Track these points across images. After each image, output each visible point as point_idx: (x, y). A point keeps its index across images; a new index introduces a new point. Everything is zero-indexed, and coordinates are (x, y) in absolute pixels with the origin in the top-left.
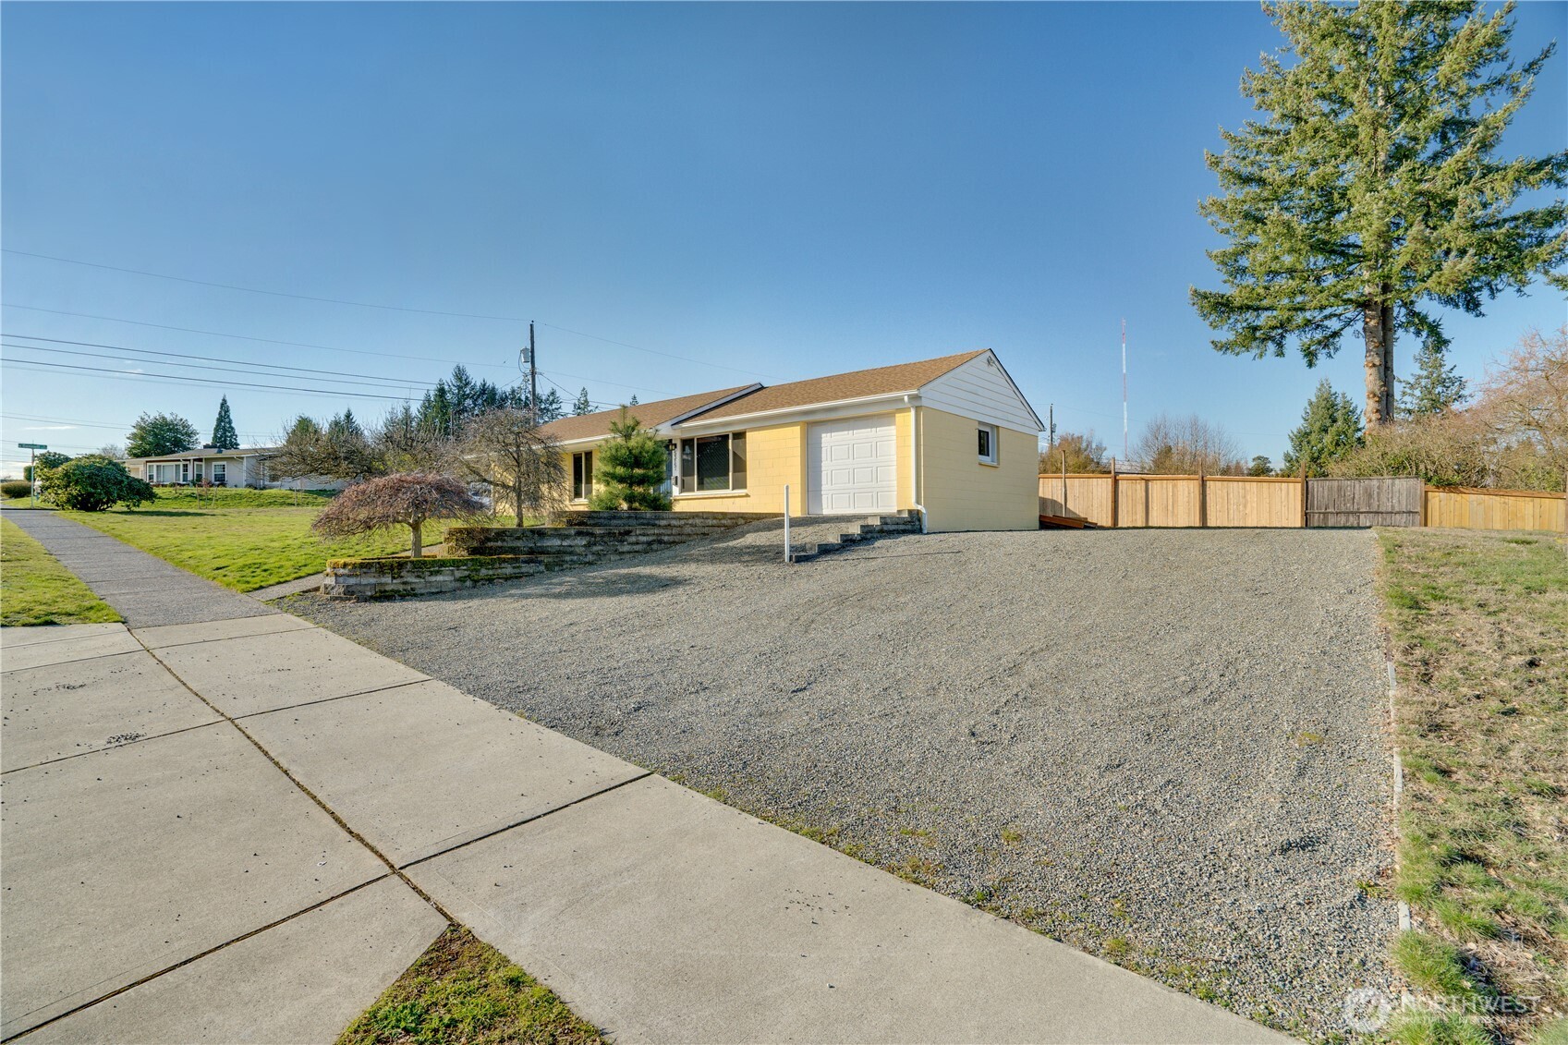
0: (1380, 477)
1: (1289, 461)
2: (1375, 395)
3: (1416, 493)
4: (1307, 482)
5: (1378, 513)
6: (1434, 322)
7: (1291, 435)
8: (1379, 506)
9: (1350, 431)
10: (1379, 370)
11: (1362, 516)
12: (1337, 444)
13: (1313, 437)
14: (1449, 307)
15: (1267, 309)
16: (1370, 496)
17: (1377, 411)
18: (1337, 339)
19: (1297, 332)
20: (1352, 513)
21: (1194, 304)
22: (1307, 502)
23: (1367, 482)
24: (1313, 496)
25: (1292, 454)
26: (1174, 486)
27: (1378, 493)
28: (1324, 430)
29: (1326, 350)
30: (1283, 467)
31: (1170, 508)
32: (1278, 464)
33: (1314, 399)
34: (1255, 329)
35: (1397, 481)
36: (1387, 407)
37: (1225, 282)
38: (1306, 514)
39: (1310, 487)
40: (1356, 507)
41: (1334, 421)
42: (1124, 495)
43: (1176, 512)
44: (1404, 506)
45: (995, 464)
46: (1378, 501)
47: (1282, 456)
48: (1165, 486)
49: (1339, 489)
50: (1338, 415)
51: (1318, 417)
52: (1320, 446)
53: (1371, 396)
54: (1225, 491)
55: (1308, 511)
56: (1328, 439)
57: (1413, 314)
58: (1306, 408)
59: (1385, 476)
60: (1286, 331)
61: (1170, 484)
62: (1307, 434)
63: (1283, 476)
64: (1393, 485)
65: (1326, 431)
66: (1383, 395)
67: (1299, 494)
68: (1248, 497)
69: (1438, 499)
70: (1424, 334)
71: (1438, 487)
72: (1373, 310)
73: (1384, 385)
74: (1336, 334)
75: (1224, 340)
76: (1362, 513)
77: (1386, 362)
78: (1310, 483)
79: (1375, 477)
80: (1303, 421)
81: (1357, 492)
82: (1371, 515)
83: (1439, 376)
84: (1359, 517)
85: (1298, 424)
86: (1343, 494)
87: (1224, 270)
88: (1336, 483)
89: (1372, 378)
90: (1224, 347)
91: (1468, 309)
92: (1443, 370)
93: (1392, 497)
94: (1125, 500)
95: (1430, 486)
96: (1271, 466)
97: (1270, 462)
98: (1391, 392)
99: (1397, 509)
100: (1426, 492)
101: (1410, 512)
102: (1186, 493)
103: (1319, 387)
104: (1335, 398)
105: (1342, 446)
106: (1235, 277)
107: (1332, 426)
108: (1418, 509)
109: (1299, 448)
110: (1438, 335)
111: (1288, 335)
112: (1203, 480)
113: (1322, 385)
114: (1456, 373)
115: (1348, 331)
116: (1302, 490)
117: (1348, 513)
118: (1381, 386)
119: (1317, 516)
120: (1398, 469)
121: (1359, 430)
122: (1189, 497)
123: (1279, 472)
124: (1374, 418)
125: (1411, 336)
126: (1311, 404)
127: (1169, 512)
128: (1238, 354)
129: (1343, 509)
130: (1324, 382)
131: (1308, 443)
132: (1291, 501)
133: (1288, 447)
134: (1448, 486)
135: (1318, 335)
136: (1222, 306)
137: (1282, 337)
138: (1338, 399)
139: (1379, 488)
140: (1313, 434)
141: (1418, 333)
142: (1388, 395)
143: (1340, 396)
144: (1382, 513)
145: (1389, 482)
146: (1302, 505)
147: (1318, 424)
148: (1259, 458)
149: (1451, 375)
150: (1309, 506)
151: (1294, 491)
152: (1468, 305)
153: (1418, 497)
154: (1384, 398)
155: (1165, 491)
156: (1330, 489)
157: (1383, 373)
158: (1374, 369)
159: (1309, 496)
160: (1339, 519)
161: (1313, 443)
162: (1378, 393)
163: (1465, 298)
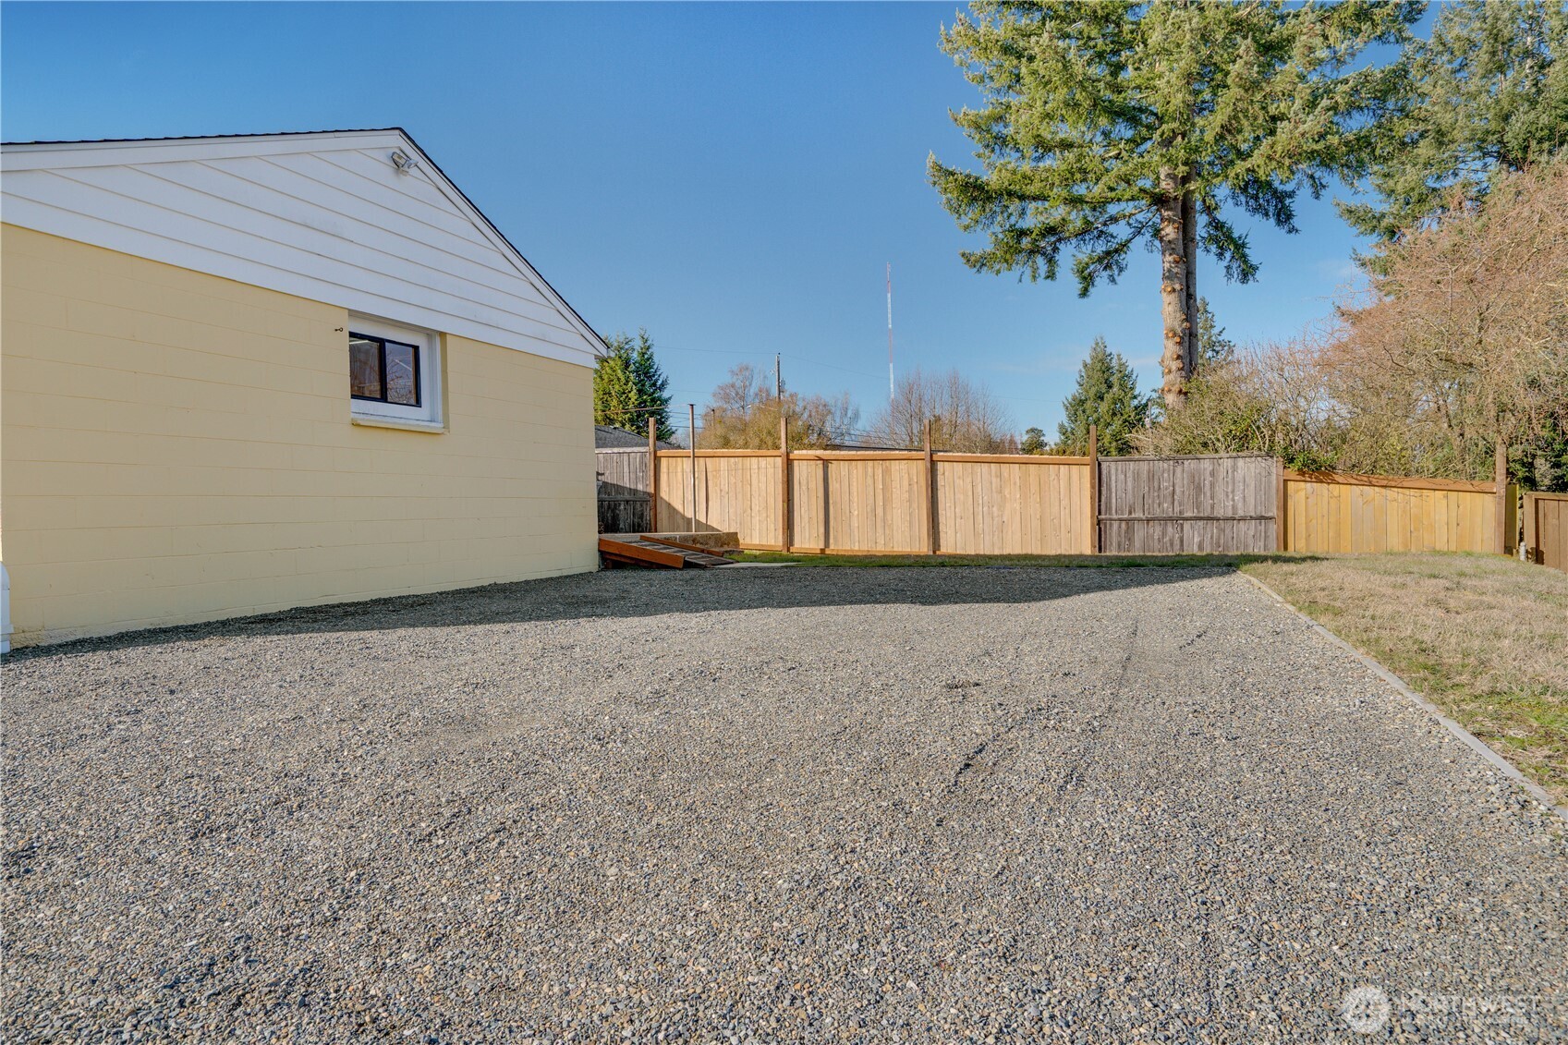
0: (1213, 455)
1: (1064, 434)
2: (1175, 335)
3: (1270, 482)
4: (1099, 464)
5: (1212, 519)
6: (1240, 238)
7: (1066, 403)
8: (1213, 507)
9: (1127, 398)
10: (1180, 297)
11: (1187, 525)
12: (1114, 414)
13: (1088, 405)
14: (1258, 217)
15: (1035, 198)
16: (1199, 489)
17: (1179, 357)
18: (1123, 256)
19: (1074, 241)
20: (1171, 519)
21: (935, 183)
22: (1100, 501)
23: (1193, 464)
24: (1109, 489)
25: (1066, 425)
26: (886, 472)
27: (1212, 485)
28: (1099, 397)
29: (1108, 272)
30: (1058, 441)
31: (880, 511)
32: (1052, 438)
33: (1089, 361)
34: (1022, 233)
35: (1240, 462)
36: (1190, 353)
37: (979, 156)
38: (1099, 523)
39: (1104, 472)
40: (1177, 509)
41: (1110, 387)
42: (804, 488)
43: (889, 518)
44: (1252, 507)
45: (437, 426)
46: (1212, 498)
47: (1056, 428)
48: (870, 470)
49: (1151, 476)
50: (1114, 379)
51: (1093, 382)
52: (1095, 415)
53: (1170, 335)
54: (969, 480)
55: (1103, 517)
56: (1104, 407)
57: (1218, 225)
58: (1080, 371)
59: (1222, 453)
60: (1060, 240)
61: (879, 466)
62: (1082, 402)
63: (1058, 453)
64: (1235, 468)
65: (1102, 399)
66: (1185, 334)
67: (1088, 485)
68: (1006, 492)
69: (1303, 492)
70: (1228, 255)
71: (1303, 474)
72: (1171, 209)
73: (1186, 320)
74: (1124, 246)
75: (978, 252)
76: (1187, 519)
77: (1188, 287)
78: (1104, 466)
79: (1207, 454)
80: (1077, 387)
81: (1178, 482)
82: (1201, 523)
83: (1209, 338)
84: (1182, 525)
85: (1072, 390)
86: (1156, 484)
87: (977, 136)
88: (1144, 466)
89: (1171, 308)
90: (980, 263)
91: (1279, 222)
92: (1213, 332)
93: (1233, 492)
94: (804, 499)
95: (1292, 472)
96: (1045, 439)
97: (1044, 435)
98: (1194, 331)
99: (1241, 513)
100: (1286, 481)
101: (1261, 518)
102: (906, 483)
103: (1094, 346)
104: (1110, 360)
105: (1119, 416)
106: (993, 150)
107: (1108, 392)
108: (1274, 512)
109: (1074, 417)
110: (1244, 258)
111: (1061, 246)
112: (932, 461)
113: (1097, 344)
114: (1224, 337)
115: (1139, 242)
116: (1092, 478)
117: (1165, 520)
118: (1183, 321)
119: (1115, 525)
120: (1242, 441)
121: (1135, 397)
122: (910, 491)
123: (1053, 447)
124: (1174, 368)
125: (1212, 257)
126: (1085, 365)
127: (879, 520)
128: (998, 272)
129: (1158, 513)
130: (1099, 340)
131: (1084, 412)
132: (1076, 499)
133: (1063, 417)
134: (1318, 471)
135: (1101, 247)
136: (975, 192)
137: (1055, 250)
138: (1114, 361)
139: (1212, 474)
140: (1089, 402)
141: (1220, 255)
142: (1190, 335)
143: (1116, 357)
144: (1218, 519)
145: (1227, 463)
146: (1092, 508)
147: (1094, 390)
148: (1033, 430)
149: (1220, 338)
150: (1103, 511)
151: (1079, 478)
152: (1279, 215)
153: (1274, 491)
154: (1186, 339)
155: (870, 481)
156: (1137, 476)
157: (1184, 303)
158: (1173, 295)
159: (1104, 492)
160: (1151, 531)
161: (1088, 412)
162: (1179, 331)
163: (1276, 206)
